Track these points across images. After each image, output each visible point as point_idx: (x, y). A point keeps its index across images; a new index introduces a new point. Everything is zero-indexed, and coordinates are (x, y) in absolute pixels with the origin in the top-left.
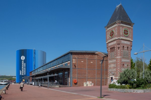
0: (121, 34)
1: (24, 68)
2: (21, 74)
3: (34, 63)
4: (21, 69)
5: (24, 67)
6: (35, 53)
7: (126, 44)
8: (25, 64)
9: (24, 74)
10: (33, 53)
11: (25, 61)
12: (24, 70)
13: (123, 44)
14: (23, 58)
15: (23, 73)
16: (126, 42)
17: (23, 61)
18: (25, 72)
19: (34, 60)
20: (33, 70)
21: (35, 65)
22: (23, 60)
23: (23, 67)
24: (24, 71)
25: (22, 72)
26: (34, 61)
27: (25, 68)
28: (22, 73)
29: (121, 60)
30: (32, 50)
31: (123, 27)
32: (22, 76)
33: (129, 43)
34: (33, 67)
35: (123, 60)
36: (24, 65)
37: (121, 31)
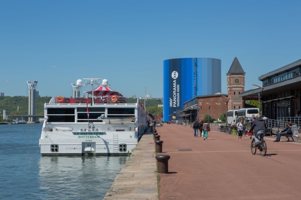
0: (232, 83)
1: (176, 94)
2: (171, 105)
3: (195, 83)
4: (171, 95)
5: (177, 92)
6: (196, 65)
7: (237, 90)
8: (178, 86)
9: (176, 105)
10: (193, 65)
11: (179, 81)
12: (176, 97)
13: (234, 90)
14: (175, 75)
15: (175, 102)
16: (237, 89)
17: (174, 81)
18: (178, 101)
19: (195, 78)
20: (193, 97)
21: (196, 88)
22: (175, 78)
23: (174, 93)
24: (176, 99)
25: (173, 102)
26: (195, 80)
27: (178, 94)
28: (173, 104)
29: (232, 103)
30: (190, 59)
31: (233, 77)
32: (173, 109)
33: (240, 89)
34: (193, 91)
35: (234, 103)
36: (176, 89)
37: (232, 80)
